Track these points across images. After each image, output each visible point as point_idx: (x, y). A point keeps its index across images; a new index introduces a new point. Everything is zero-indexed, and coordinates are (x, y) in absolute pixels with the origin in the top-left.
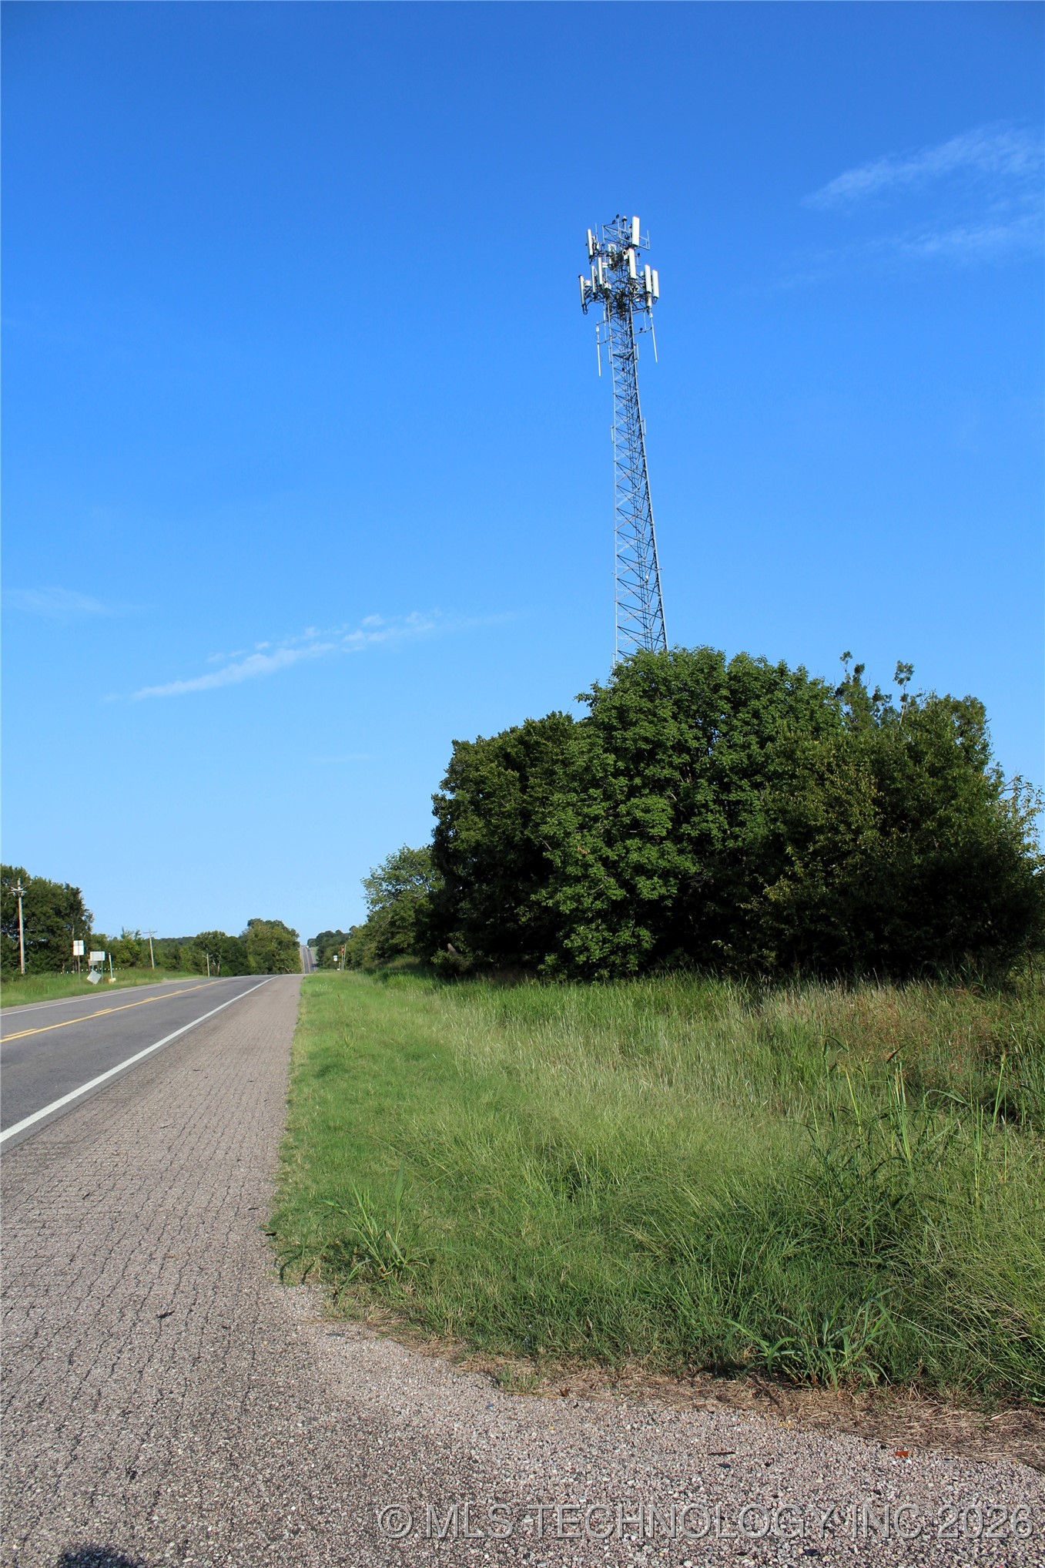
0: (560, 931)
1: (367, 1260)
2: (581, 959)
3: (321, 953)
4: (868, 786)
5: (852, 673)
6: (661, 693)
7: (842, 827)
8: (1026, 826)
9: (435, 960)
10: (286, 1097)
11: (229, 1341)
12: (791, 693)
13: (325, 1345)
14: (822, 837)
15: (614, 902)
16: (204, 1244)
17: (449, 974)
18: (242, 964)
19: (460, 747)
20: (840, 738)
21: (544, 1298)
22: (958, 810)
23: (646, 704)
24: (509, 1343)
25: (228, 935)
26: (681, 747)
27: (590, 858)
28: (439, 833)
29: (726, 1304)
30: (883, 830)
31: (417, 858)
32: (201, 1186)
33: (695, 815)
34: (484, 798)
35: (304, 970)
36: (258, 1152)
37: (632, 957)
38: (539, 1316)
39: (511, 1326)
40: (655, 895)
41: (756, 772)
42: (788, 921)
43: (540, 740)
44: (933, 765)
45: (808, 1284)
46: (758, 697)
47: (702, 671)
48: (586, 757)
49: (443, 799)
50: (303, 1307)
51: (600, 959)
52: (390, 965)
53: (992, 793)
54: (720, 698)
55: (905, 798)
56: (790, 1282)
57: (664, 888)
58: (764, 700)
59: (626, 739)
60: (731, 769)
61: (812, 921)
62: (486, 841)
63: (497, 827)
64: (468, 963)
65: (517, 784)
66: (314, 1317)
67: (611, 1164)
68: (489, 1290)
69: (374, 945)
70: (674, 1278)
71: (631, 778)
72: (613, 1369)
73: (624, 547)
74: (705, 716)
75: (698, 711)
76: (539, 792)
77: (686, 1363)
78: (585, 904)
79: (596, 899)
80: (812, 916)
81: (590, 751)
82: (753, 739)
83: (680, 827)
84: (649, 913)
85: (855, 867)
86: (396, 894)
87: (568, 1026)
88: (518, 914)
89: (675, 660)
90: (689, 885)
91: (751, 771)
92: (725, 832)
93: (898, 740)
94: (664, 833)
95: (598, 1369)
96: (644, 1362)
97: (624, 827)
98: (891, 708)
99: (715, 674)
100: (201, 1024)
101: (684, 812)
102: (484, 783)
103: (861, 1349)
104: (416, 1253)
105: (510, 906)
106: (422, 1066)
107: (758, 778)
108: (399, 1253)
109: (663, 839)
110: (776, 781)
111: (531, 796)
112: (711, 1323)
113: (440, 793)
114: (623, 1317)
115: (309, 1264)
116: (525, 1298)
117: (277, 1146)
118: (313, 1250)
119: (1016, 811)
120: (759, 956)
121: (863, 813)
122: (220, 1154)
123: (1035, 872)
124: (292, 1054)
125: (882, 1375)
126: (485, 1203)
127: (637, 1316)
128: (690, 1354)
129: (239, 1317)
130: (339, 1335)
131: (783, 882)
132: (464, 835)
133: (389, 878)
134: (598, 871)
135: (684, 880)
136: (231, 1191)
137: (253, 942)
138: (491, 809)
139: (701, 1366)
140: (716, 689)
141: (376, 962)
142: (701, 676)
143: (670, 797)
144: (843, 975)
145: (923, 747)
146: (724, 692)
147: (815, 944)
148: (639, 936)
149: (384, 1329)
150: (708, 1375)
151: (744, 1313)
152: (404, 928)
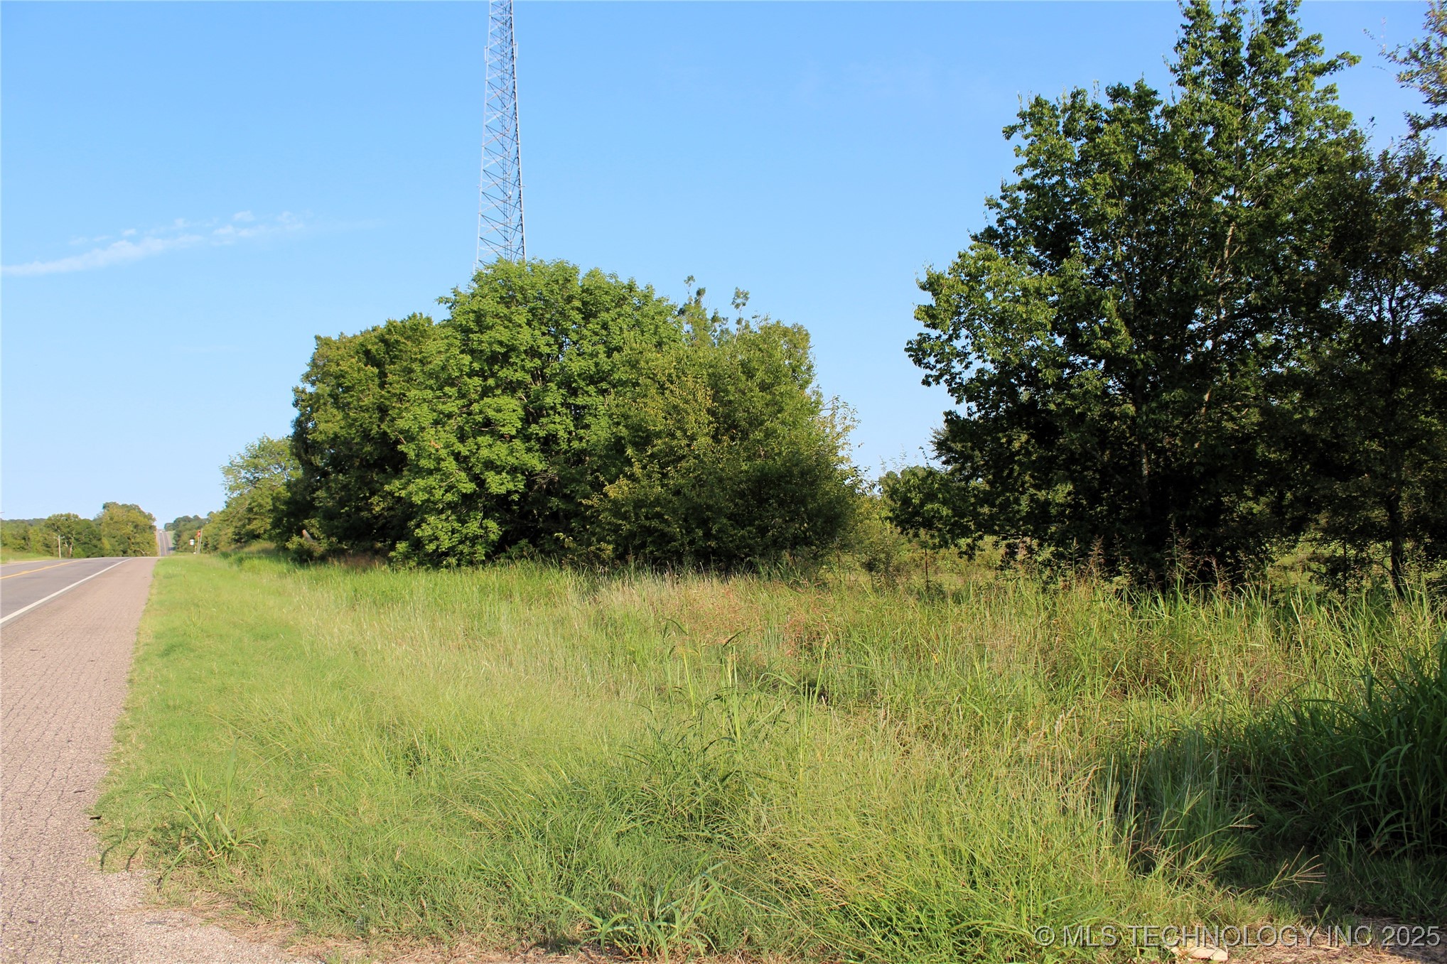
0: (411, 520)
1: (196, 843)
2: (431, 547)
3: (178, 536)
4: (704, 398)
5: (694, 295)
6: (517, 301)
7: (679, 433)
8: (841, 441)
9: (289, 545)
10: (127, 677)
11: (34, 938)
12: (638, 309)
13: (144, 934)
14: (660, 442)
15: (465, 496)
16: (18, 831)
17: (304, 558)
18: (96, 546)
19: (323, 342)
20: (681, 352)
21: (377, 878)
22: (783, 423)
23: (503, 310)
24: (341, 925)
25: (82, 517)
26: (533, 352)
27: (443, 453)
28: (299, 424)
29: (559, 879)
30: (715, 438)
31: (276, 448)
32: (24, 769)
33: (543, 416)
34: (344, 392)
35: (160, 553)
36: (91, 732)
37: (479, 547)
38: (371, 897)
39: (343, 908)
40: (503, 490)
41: (602, 380)
42: (625, 517)
43: (400, 338)
44: (763, 381)
45: (639, 858)
46: (608, 310)
47: (557, 282)
48: (443, 357)
49: (303, 391)
50: (123, 894)
51: (449, 548)
52: (246, 550)
53: (814, 408)
54: (572, 309)
55: (736, 410)
56: (623, 856)
57: (511, 483)
58: (613, 313)
59: (482, 342)
60: (579, 375)
61: (647, 518)
62: (343, 432)
63: (355, 420)
64: (322, 549)
65: (376, 380)
66: (134, 905)
67: (451, 743)
68: (322, 871)
69: (231, 530)
70: (509, 854)
71: (485, 379)
72: (446, 948)
73: (491, 162)
74: (557, 324)
75: (551, 320)
76: (397, 389)
77: (519, 939)
78: (437, 496)
79: (446, 491)
80: (647, 513)
81: (447, 351)
82: (601, 348)
83: (529, 427)
84: (499, 506)
85: (688, 470)
86: (254, 482)
87: (415, 610)
88: (372, 504)
89: (532, 270)
90: (534, 481)
91: (597, 379)
92: (570, 433)
93: (733, 356)
94: (514, 432)
95: (431, 947)
96: (478, 939)
97: (477, 424)
98: (727, 330)
99: (569, 285)
100: (45, 604)
101: (533, 414)
102: (343, 377)
103: (691, 921)
104: (249, 833)
105: (365, 496)
106: (269, 646)
107: (604, 385)
108: (229, 835)
109: (512, 437)
110: (620, 388)
111: (389, 392)
112: (544, 899)
113: (301, 386)
114: (457, 895)
115: (134, 848)
116: (359, 879)
117: (113, 726)
118: (139, 833)
119: (834, 427)
120: (598, 549)
121: (699, 422)
122: (49, 735)
123: (847, 482)
124: (138, 634)
125: (709, 944)
126: (322, 781)
127: (471, 893)
128: (523, 930)
129: (50, 910)
130: (160, 923)
131: (623, 481)
132: (322, 427)
133: (248, 466)
134: (450, 465)
135: (530, 477)
136: (56, 774)
137: (109, 525)
138: (349, 404)
139: (533, 941)
140: (569, 299)
141: (233, 546)
142: (556, 287)
143: (521, 399)
144: (673, 567)
145: (755, 364)
146: (577, 303)
147: (649, 539)
148: (487, 527)
149: (209, 914)
150: (541, 951)
151: (577, 891)
152: (261, 514)
